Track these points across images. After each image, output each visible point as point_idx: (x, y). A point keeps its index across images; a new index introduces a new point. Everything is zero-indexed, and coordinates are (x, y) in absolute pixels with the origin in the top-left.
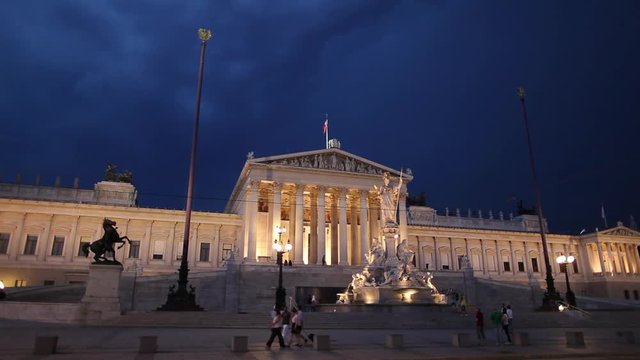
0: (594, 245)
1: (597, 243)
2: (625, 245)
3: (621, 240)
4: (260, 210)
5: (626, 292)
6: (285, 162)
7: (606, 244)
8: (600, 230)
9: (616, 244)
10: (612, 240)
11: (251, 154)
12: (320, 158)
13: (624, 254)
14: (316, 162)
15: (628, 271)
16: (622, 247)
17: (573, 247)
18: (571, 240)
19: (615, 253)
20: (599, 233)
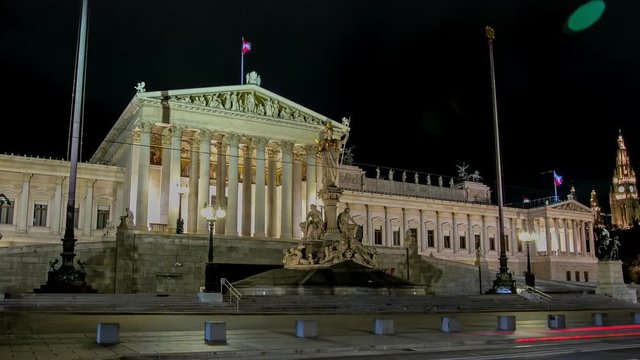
0: (542, 220)
1: (546, 218)
2: (573, 220)
3: (570, 215)
4: (152, 162)
5: (568, 274)
6: (188, 99)
7: (555, 219)
8: (549, 204)
9: (564, 220)
10: (561, 215)
11: (141, 86)
12: (234, 97)
13: (571, 231)
14: (228, 102)
15: (572, 250)
16: (570, 223)
17: (519, 222)
18: (518, 214)
19: (562, 230)
20: (549, 207)
